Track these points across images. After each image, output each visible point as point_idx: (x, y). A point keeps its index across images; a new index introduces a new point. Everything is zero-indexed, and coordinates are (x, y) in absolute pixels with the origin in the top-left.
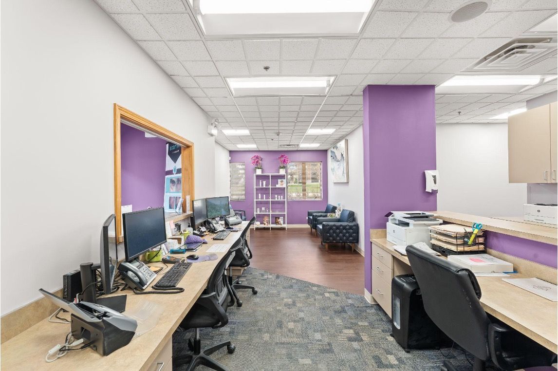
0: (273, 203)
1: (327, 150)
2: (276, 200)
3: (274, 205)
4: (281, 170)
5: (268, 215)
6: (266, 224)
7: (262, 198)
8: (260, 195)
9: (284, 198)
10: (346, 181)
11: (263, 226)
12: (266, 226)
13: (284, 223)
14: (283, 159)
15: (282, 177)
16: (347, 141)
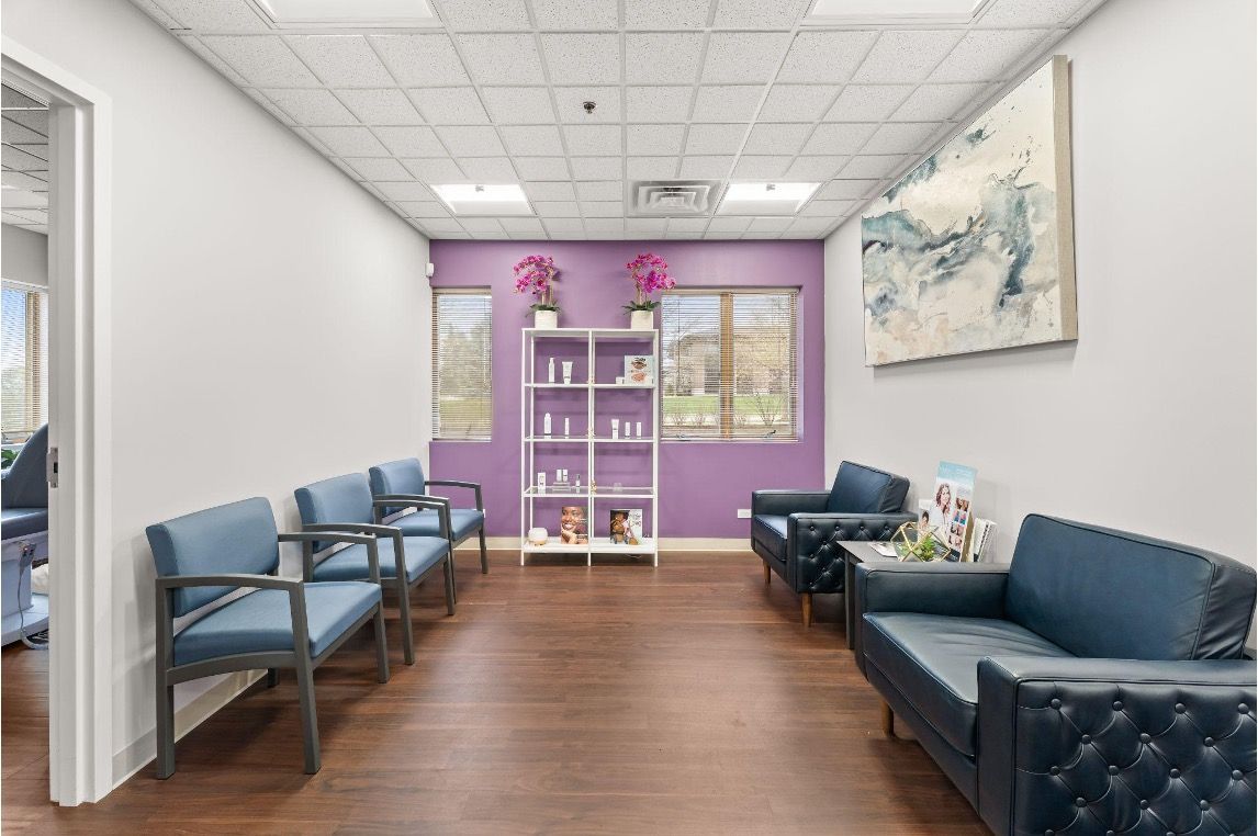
0: (601, 450)
1: (817, 245)
2: (615, 438)
3: (606, 458)
4: (637, 315)
5: (582, 503)
6: (573, 536)
7: (557, 431)
8: (548, 418)
9: (648, 432)
10: (1056, 334)
11: (556, 546)
12: (571, 548)
13: (647, 533)
14: (645, 272)
15: (641, 346)
16: (1066, 70)
